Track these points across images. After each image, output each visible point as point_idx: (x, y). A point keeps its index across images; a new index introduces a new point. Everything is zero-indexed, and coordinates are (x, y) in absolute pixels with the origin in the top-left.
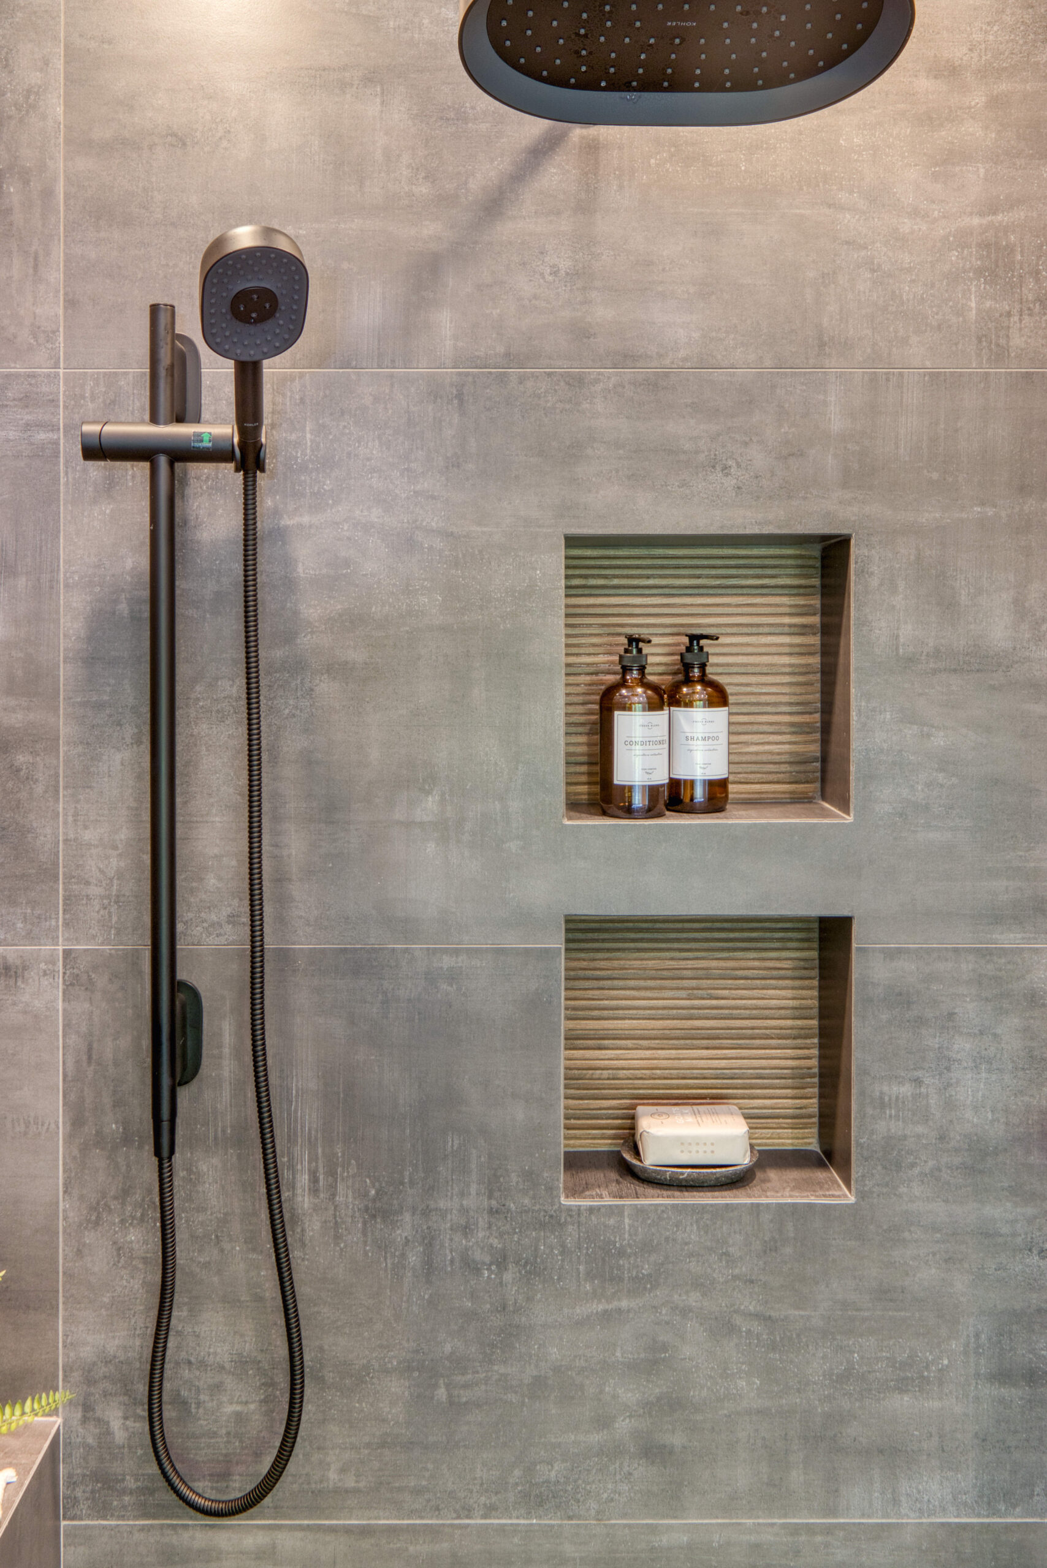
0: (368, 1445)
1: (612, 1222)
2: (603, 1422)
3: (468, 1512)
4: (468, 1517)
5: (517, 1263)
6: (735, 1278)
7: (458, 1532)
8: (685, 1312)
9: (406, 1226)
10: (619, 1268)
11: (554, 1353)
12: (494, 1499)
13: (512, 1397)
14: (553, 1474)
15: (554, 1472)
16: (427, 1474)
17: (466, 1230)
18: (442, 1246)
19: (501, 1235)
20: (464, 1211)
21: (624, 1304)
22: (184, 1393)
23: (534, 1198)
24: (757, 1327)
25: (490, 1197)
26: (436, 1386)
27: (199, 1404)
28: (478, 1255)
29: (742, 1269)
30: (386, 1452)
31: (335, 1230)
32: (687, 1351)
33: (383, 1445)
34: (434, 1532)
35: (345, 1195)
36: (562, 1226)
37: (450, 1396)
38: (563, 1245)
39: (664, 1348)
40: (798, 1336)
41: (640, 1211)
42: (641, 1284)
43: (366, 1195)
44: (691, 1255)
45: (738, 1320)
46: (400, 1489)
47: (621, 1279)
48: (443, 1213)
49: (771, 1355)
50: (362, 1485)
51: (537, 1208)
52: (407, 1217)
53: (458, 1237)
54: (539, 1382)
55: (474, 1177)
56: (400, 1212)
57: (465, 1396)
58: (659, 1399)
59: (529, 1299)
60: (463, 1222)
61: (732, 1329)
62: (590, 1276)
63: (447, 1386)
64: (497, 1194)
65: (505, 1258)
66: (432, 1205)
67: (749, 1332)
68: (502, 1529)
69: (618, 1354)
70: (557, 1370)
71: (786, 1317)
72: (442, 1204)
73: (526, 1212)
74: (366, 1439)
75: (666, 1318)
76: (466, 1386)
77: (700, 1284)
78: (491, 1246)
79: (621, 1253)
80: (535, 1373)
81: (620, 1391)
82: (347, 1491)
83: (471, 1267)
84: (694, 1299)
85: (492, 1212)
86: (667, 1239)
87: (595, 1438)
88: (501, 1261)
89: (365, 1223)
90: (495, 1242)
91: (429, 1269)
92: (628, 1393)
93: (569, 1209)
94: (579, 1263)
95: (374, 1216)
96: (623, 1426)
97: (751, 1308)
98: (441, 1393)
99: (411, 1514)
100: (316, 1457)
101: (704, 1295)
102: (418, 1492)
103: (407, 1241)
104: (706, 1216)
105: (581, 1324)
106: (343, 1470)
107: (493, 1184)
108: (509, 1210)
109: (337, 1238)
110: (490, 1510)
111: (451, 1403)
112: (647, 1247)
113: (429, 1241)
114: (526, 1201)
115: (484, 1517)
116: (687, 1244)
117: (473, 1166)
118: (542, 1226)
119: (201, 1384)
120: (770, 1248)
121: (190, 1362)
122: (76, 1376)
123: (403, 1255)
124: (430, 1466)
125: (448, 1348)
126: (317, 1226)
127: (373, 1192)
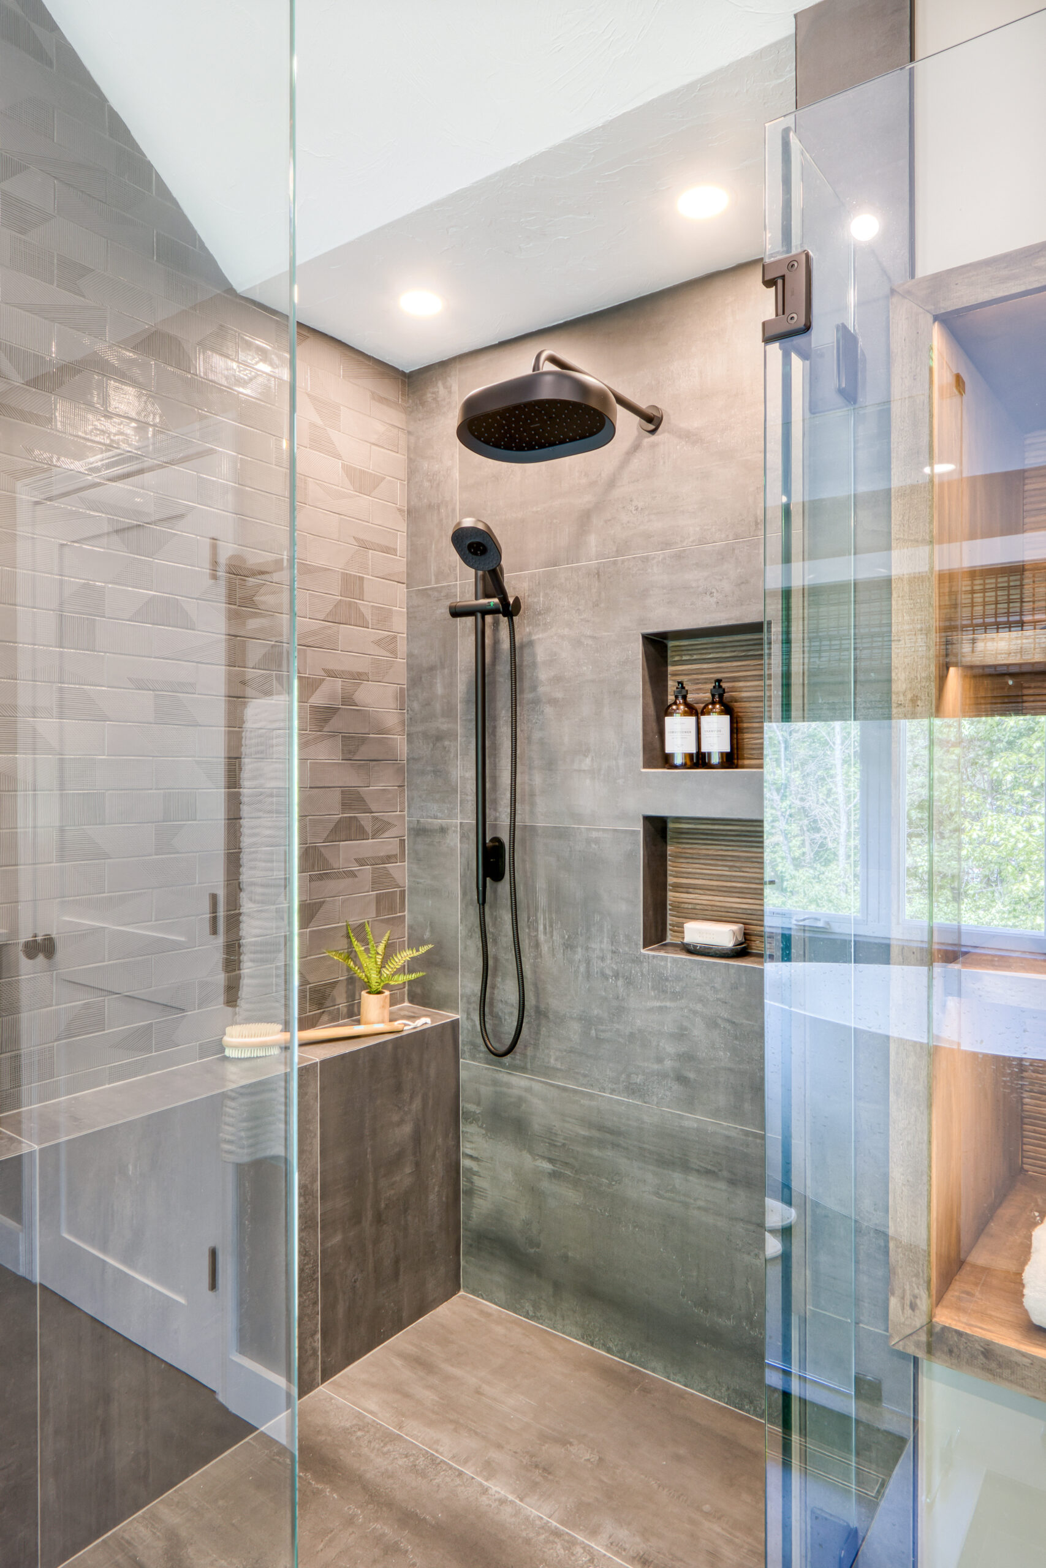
0: (566, 1051)
1: (662, 963)
2: (660, 1060)
3: (603, 1089)
4: (604, 1092)
5: (623, 977)
6: (718, 999)
7: (600, 1098)
8: (695, 1013)
9: (579, 954)
10: (666, 986)
11: (638, 1022)
12: (614, 1086)
13: (621, 1040)
14: (638, 1080)
15: (639, 1079)
16: (588, 1068)
17: (603, 959)
18: (593, 965)
19: (617, 963)
20: (602, 950)
21: (668, 1004)
22: (500, 1014)
23: (630, 948)
24: (728, 1026)
25: (612, 945)
26: (591, 1029)
27: (505, 1019)
28: (608, 972)
29: (721, 996)
30: (572, 1055)
31: (553, 950)
32: (696, 1032)
33: (571, 1052)
34: (591, 1096)
35: (556, 937)
36: (642, 962)
37: (597, 1035)
38: (642, 972)
39: (686, 1029)
40: (748, 1034)
41: (675, 960)
42: (675, 996)
43: (564, 937)
44: (698, 985)
45: (719, 1021)
46: (578, 1073)
47: (667, 992)
48: (594, 950)
49: (735, 1042)
50: (563, 1068)
51: (631, 952)
52: (579, 949)
53: (599, 962)
54: (632, 1034)
55: (606, 935)
56: (577, 947)
57: (603, 1035)
58: (683, 1054)
59: (628, 995)
60: (601, 955)
61: (716, 1025)
62: (653, 988)
63: (596, 1030)
64: (614, 944)
65: (618, 974)
66: (589, 946)
67: (724, 1028)
68: (618, 1102)
69: (666, 1028)
70: (640, 1031)
71: (742, 1024)
72: (593, 946)
73: (627, 954)
74: (565, 1048)
75: (686, 1014)
76: (604, 1031)
77: (701, 1000)
78: (612, 968)
79: (667, 979)
80: (631, 1031)
81: (667, 1046)
82: (558, 1069)
83: (605, 977)
84: (699, 1007)
85: (613, 952)
86: (687, 976)
87: (656, 1067)
88: (616, 975)
89: (564, 951)
90: (615, 967)
91: (588, 975)
92: (670, 1048)
93: (644, 955)
94: (649, 981)
95: (567, 948)
96: (668, 1064)
97: (725, 1016)
98: (593, 1032)
99: (582, 1085)
100: (546, 1051)
101: (704, 1005)
102: (585, 1076)
103: (580, 961)
104: (705, 967)
105: (650, 1010)
106: (556, 1060)
107: (613, 940)
108: (619, 952)
109: (554, 955)
110: (613, 1091)
111: (597, 1038)
112: (678, 979)
113: (588, 962)
114: (627, 949)
115: (611, 1094)
116: (696, 979)
117: (605, 930)
118: (633, 961)
119: (506, 1011)
120: (734, 987)
121: (502, 1001)
122: (465, 999)
123: (578, 967)
124: (589, 1065)
125: (596, 1012)
126: (546, 949)
127: (567, 937)
